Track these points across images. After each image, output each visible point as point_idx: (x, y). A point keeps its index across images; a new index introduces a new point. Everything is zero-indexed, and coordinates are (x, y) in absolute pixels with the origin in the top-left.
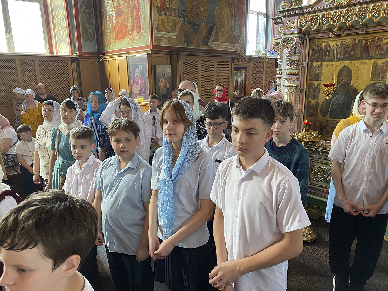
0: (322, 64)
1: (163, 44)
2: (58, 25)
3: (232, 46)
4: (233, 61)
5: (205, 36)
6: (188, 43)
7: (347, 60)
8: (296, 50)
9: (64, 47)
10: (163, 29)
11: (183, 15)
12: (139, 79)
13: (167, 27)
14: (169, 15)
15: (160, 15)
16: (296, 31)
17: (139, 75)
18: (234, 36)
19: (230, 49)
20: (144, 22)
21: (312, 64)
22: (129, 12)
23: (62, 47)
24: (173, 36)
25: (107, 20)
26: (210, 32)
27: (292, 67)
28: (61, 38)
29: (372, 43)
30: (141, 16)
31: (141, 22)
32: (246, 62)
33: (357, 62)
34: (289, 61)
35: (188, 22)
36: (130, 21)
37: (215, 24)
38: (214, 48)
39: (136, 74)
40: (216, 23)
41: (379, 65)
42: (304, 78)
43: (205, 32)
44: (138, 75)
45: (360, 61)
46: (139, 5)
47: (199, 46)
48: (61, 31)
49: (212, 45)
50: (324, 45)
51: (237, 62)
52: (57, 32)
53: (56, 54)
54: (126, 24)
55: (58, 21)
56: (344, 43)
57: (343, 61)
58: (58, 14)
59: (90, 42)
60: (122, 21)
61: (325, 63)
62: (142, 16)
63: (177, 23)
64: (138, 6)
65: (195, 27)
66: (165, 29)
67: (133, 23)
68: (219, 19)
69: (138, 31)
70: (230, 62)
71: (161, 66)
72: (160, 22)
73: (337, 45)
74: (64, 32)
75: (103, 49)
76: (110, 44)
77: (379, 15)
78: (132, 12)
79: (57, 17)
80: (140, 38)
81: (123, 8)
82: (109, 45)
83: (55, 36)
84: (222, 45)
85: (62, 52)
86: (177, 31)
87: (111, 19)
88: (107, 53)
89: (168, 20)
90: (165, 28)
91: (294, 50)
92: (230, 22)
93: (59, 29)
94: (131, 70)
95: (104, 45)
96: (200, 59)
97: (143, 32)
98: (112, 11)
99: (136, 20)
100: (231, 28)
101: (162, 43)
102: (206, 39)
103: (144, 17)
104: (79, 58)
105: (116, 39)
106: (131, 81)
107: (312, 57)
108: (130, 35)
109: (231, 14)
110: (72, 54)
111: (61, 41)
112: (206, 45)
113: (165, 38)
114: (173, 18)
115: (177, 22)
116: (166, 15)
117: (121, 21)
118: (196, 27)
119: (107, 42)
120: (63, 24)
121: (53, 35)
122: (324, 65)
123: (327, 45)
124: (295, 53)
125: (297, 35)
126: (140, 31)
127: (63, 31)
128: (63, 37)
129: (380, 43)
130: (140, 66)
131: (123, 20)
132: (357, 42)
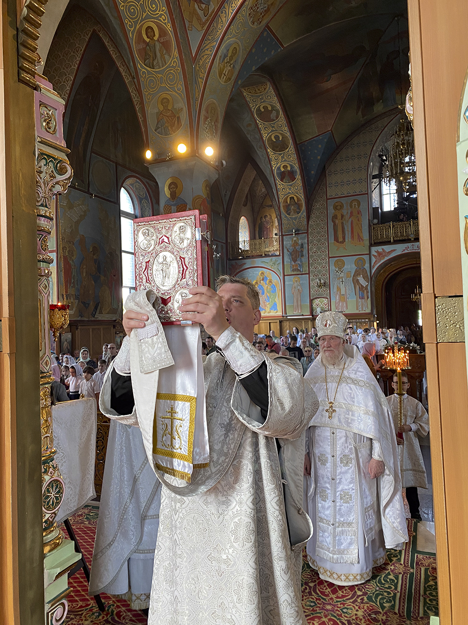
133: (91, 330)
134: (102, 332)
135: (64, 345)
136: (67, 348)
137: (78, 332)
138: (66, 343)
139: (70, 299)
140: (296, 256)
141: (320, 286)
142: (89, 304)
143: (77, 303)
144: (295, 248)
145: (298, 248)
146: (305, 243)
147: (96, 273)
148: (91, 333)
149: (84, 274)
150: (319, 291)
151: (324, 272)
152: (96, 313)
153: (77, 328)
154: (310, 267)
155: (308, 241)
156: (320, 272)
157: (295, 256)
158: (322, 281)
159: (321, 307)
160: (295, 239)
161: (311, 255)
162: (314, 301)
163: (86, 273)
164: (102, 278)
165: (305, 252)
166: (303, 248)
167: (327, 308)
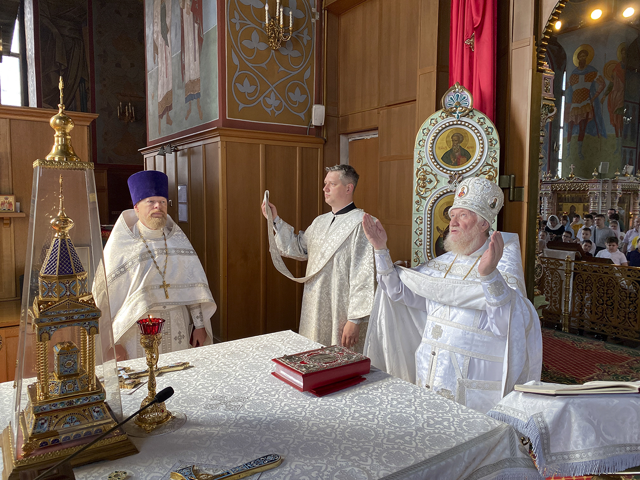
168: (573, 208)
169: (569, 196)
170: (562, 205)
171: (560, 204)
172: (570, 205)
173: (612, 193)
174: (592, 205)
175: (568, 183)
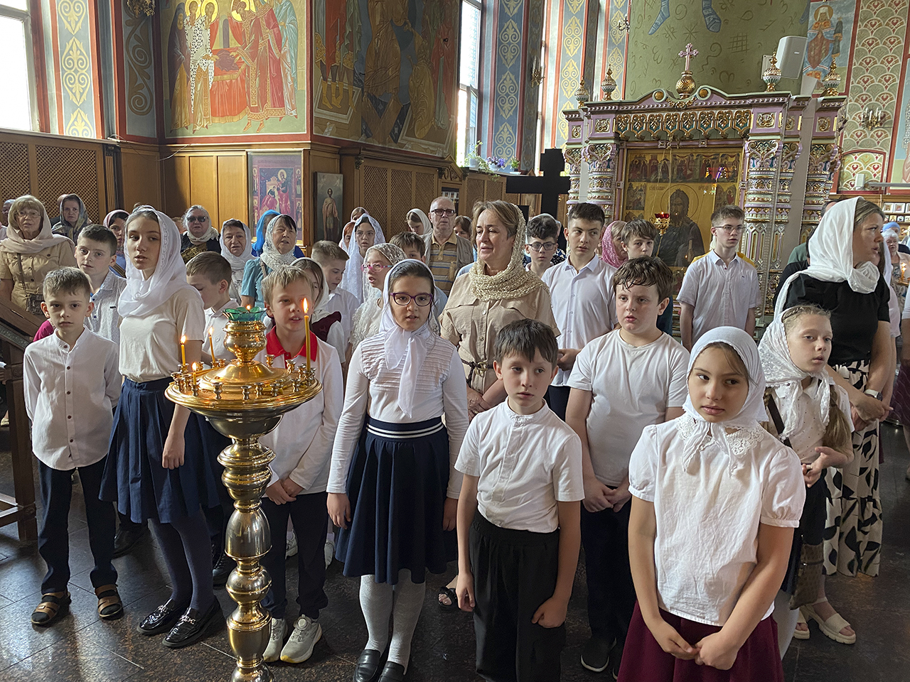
0: (645, 187)
1: (328, 134)
2: (69, 71)
3: (434, 146)
4: (441, 174)
5: (395, 124)
6: (368, 136)
7: (682, 182)
8: (611, 163)
9: (83, 120)
10: (328, 105)
11: (360, 81)
12: (277, 198)
13: (336, 102)
14: (339, 80)
15: (325, 79)
16: (612, 135)
17: (278, 189)
18: (438, 127)
19: (432, 151)
20: (294, 90)
21: (631, 186)
22: (253, 66)
23: (76, 119)
24: (344, 119)
25: (192, 73)
26: (401, 117)
27: (604, 189)
28: (74, 100)
29: (715, 161)
30: (286, 76)
31: (284, 88)
32: (458, 179)
33: (695, 186)
34: (599, 178)
35: (369, 95)
36: (255, 84)
37: (410, 104)
38: (408, 148)
39: (269, 188)
40: (412, 102)
41: (725, 191)
42: (620, 205)
43: (394, 117)
44: (276, 191)
45: (699, 184)
46: (284, 56)
47: (384, 143)
48: (77, 88)
49: (404, 142)
50: (648, 158)
51: (443, 177)
52: (64, 86)
53: (58, 134)
54: (244, 88)
55: (69, 64)
56: (677, 158)
57: (677, 182)
58: (71, 49)
59: (143, 114)
60: (234, 81)
61: (649, 185)
62: (289, 77)
63: (351, 95)
64: (278, 58)
65: (378, 104)
66: (332, 105)
67: (262, 87)
68: (416, 95)
69: (277, 104)
70: (436, 176)
71: (326, 175)
72: (325, 92)
73: (667, 160)
74: (84, 89)
75: (173, 131)
76: (195, 122)
77: (727, 125)
78: (262, 68)
79: (68, 54)
80: (281, 118)
81: (237, 56)
82: (192, 125)
83: (59, 97)
84: (421, 143)
85: (75, 132)
86: (351, 111)
87: (202, 74)
88: (183, 141)
89: (337, 89)
90: (333, 103)
91: (607, 163)
92: (433, 102)
93: (72, 82)
94: (257, 180)
95: (176, 125)
96: (390, 167)
97: (288, 106)
98: (207, 57)
99: (271, 83)
100: (435, 113)
101: (326, 131)
102: (396, 129)
103: (294, 80)
104: (119, 148)
105: (214, 114)
106: (255, 201)
107: (631, 175)
108: (253, 110)
109: (434, 88)
110: (104, 138)
111: (74, 107)
112: (396, 141)
113: (332, 122)
114: (346, 86)
115: (350, 93)
116: (334, 80)
117: (231, 80)
118: (381, 107)
119: (185, 118)
120: (84, 72)
121: (54, 91)
122: (648, 187)
123: (654, 158)
124: (608, 167)
125: (613, 142)
126: (282, 105)
127: (83, 87)
128: (82, 100)
129: (725, 162)
130: (281, 173)
131: (237, 79)
132: (695, 158)
133: (389, 174)
134: (414, 184)
135: (325, 206)
136: (332, 214)
137: (359, 175)
138: (328, 200)
139: (341, 80)
140: (820, 51)
141: (868, 124)
142: (385, 104)
143: (357, 95)
144: (820, 31)
145: (828, 32)
146: (847, 22)
147: (406, 23)
148: (389, 182)
149: (378, 19)
150: (865, 136)
151: (886, 91)
152: (399, 132)
153: (358, 164)
154: (852, 79)
155: (856, 15)
156: (874, 90)
157: (817, 52)
158: (878, 113)
159: (865, 173)
160: (822, 10)
161: (859, 51)
162: (847, 159)
163: (382, 15)
164: (419, 40)
165: (845, 43)
166: (840, 32)
167: (879, 175)
168: (681, 200)
169: (670, 158)
170: (643, 190)
171: (636, 185)
172: (671, 188)
173: (813, 147)
174: (753, 189)
175: (674, 109)
